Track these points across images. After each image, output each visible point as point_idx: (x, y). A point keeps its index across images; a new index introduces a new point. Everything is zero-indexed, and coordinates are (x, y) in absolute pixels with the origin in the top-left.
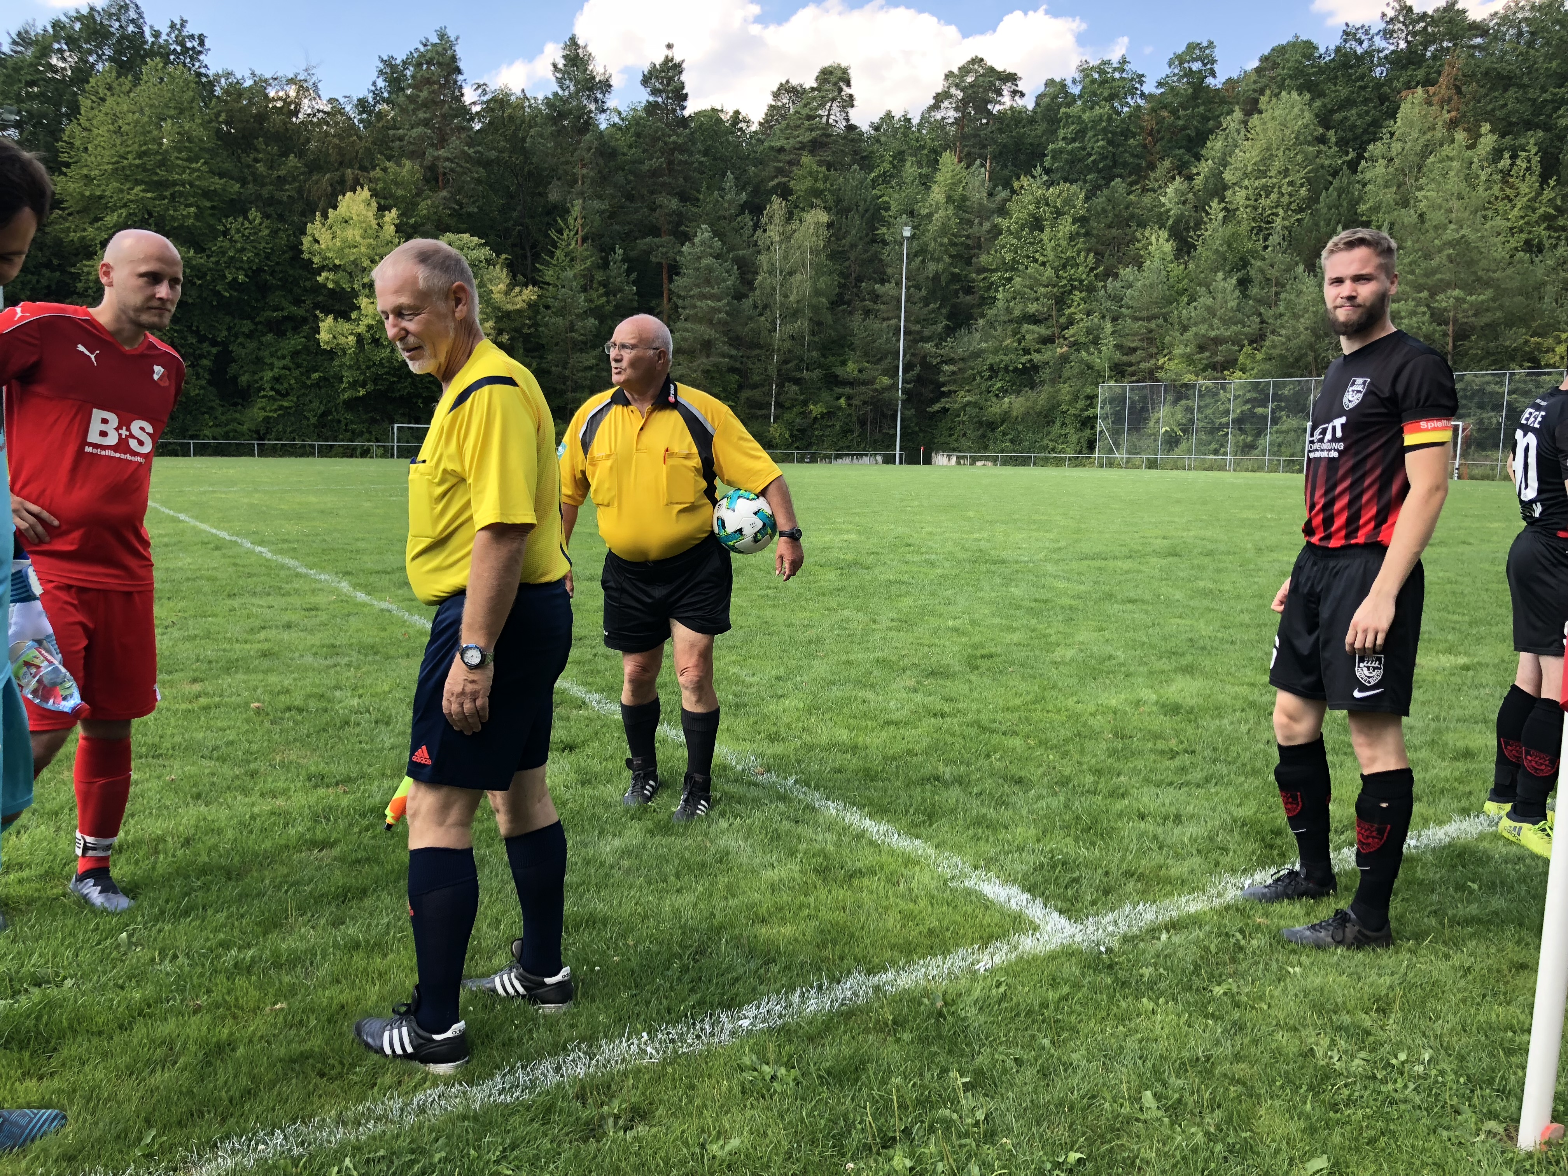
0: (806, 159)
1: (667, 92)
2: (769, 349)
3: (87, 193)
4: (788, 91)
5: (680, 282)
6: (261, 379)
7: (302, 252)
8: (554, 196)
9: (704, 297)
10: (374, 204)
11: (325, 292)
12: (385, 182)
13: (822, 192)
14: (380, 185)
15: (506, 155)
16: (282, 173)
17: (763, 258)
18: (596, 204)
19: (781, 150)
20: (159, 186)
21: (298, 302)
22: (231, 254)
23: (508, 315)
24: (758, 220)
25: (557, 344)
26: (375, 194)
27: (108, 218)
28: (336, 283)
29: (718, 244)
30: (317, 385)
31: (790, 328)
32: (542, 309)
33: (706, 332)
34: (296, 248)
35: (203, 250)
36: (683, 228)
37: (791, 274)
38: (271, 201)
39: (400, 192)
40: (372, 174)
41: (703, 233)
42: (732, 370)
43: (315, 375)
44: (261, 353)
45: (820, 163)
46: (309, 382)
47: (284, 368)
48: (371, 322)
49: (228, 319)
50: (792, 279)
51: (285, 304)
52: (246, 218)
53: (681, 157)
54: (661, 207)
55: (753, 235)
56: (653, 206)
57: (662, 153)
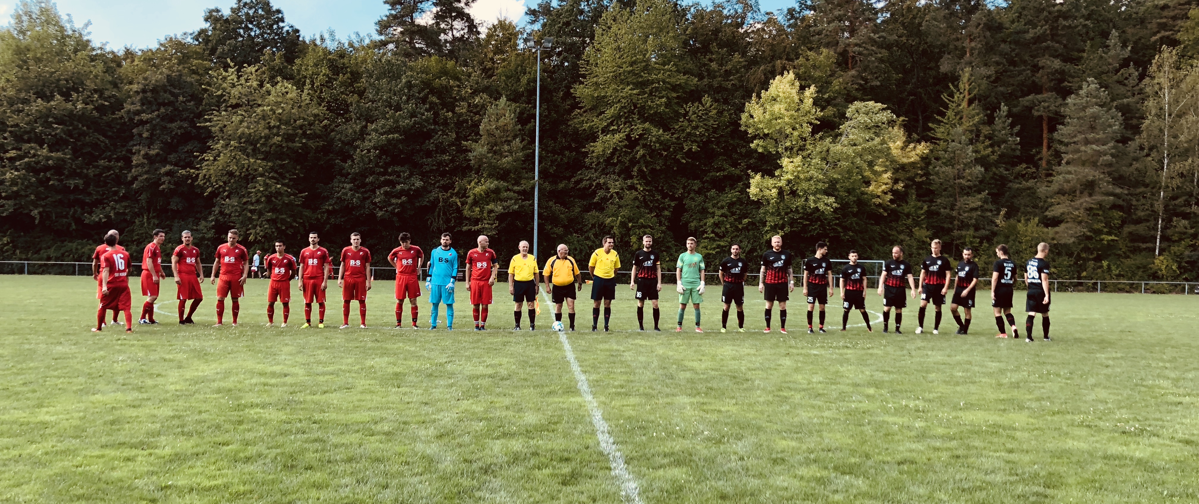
2: (1156, 186)
3: (596, 95)
5: (1063, 131)
6: (705, 224)
7: (740, 125)
8: (945, 67)
9: (1087, 142)
10: (797, 84)
11: (756, 155)
12: (806, 67)
14: (802, 70)
15: (904, 39)
16: (729, 67)
17: (1151, 103)
18: (984, 71)
20: (641, 85)
21: (735, 165)
22: (688, 131)
23: (903, 167)
24: (1146, 69)
25: (945, 190)
26: (798, 76)
27: (608, 112)
28: (764, 147)
29: (1103, 94)
30: (746, 229)
31: (1179, 166)
32: (933, 161)
33: (1089, 173)
34: (736, 124)
35: (669, 130)
36: (1066, 83)
37: (1180, 116)
38: (720, 89)
39: (818, 74)
40: (796, 62)
41: (1090, 85)
42: (1114, 207)
43: (746, 221)
44: (707, 205)
46: (740, 226)
47: (722, 216)
48: (790, 177)
49: (684, 180)
50: (1183, 121)
51: (726, 166)
52: (701, 103)
53: (1065, 23)
54: (1043, 67)
55: (1138, 85)
56: (1036, 68)
57: (1047, 22)
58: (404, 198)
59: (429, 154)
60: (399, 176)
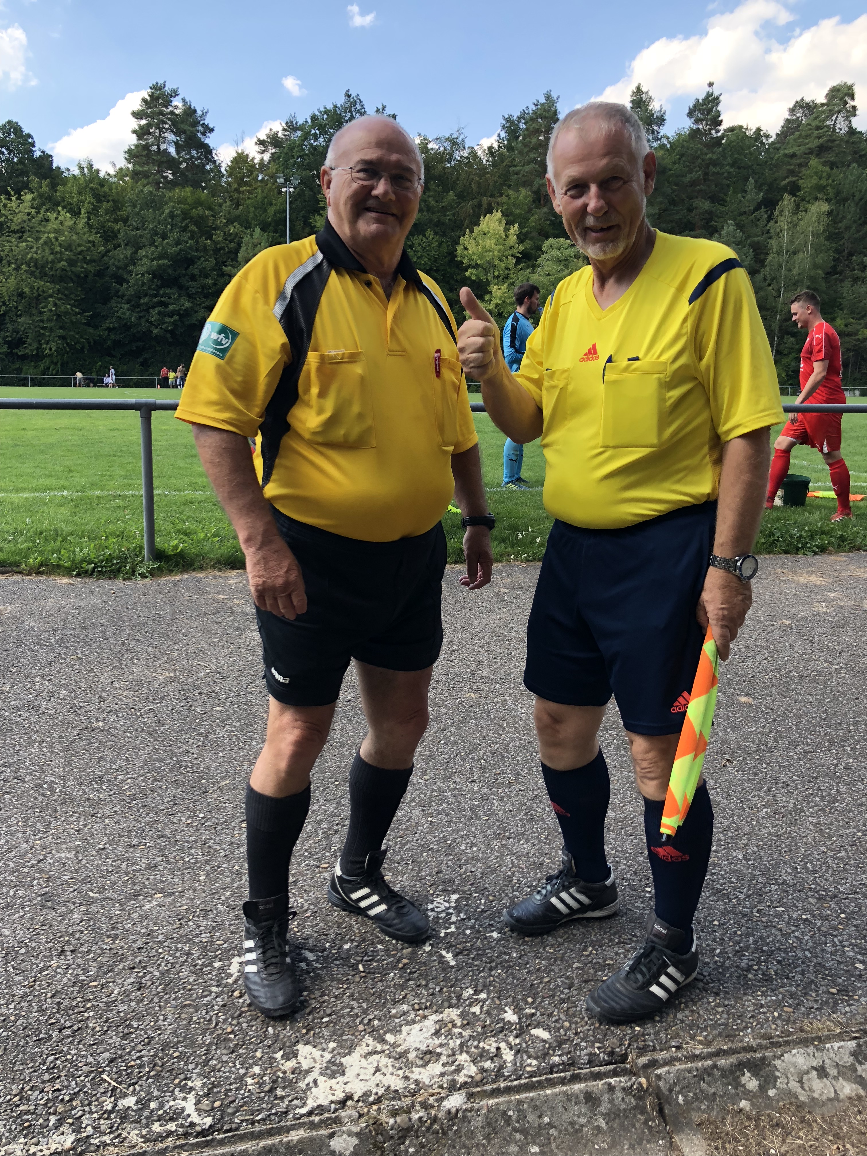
0: (814, 162)
1: (707, 120)
2: (773, 311)
4: (802, 107)
7: (456, 256)
10: (504, 222)
11: (469, 282)
12: (508, 205)
13: (825, 187)
14: (506, 207)
16: (445, 204)
17: (773, 242)
19: (793, 155)
21: (452, 290)
24: (772, 213)
26: (504, 214)
28: (477, 275)
29: (739, 234)
34: (452, 254)
36: (713, 223)
37: (795, 253)
38: (439, 224)
40: (500, 199)
41: (729, 226)
45: (824, 164)
48: (498, 301)
50: (796, 257)
52: (424, 235)
53: (714, 170)
54: (696, 208)
55: (766, 225)
56: (690, 210)
57: (700, 168)
58: (176, 317)
59: (193, 278)
60: (170, 298)
